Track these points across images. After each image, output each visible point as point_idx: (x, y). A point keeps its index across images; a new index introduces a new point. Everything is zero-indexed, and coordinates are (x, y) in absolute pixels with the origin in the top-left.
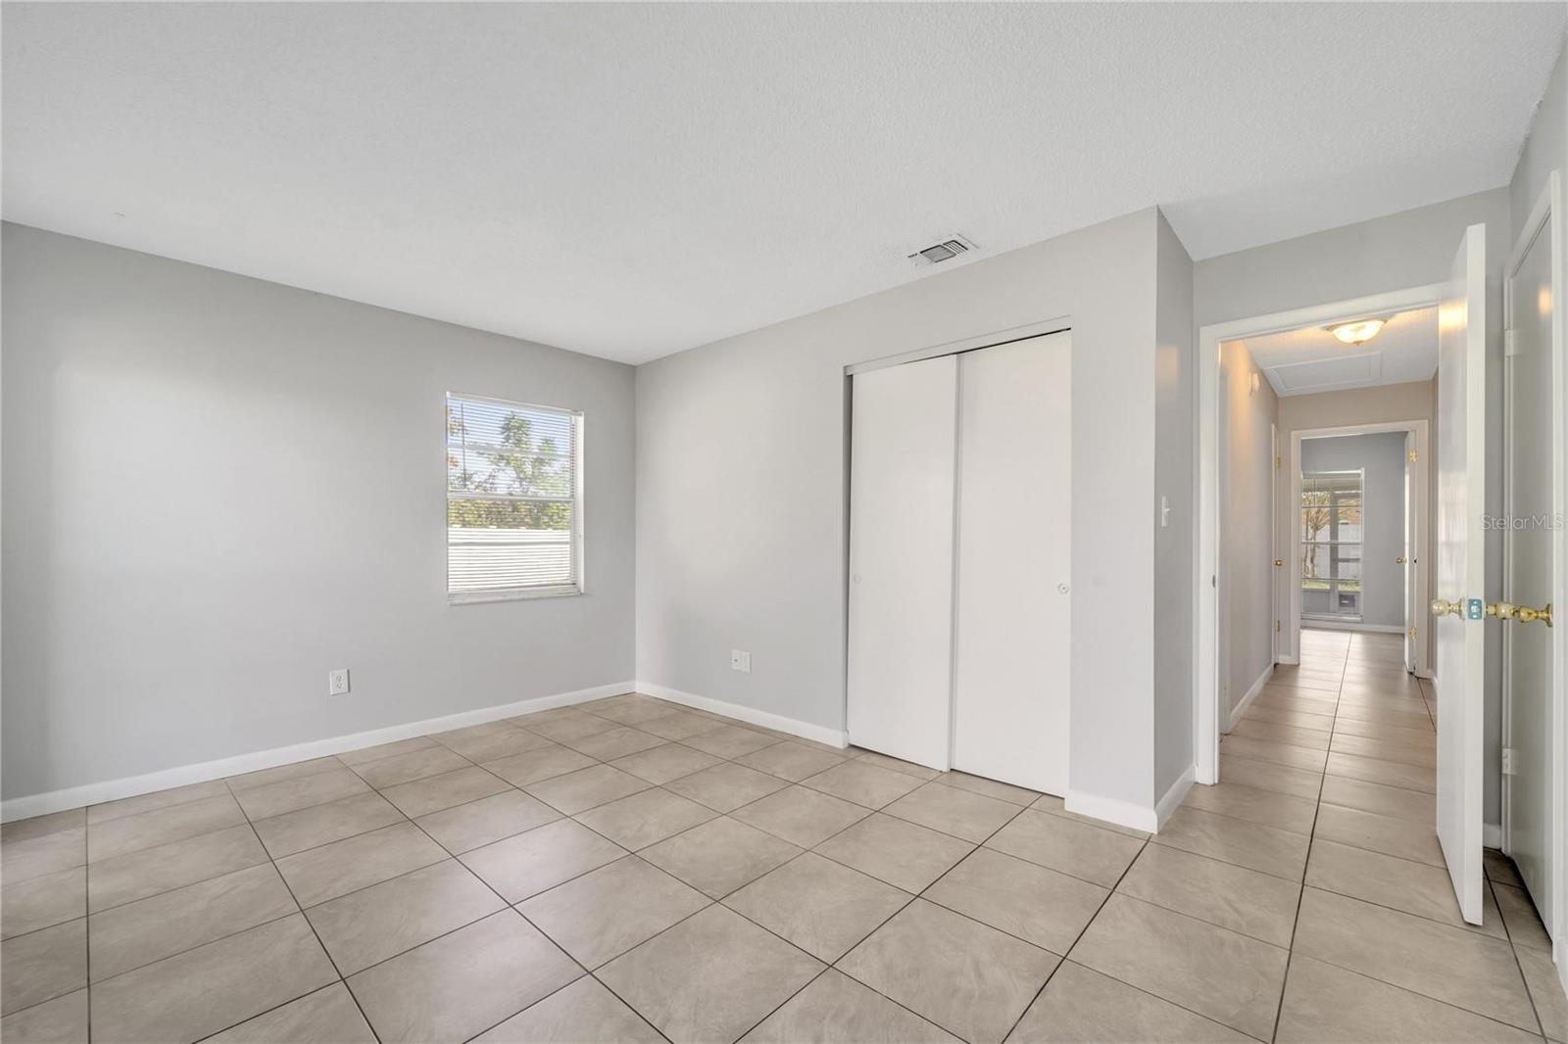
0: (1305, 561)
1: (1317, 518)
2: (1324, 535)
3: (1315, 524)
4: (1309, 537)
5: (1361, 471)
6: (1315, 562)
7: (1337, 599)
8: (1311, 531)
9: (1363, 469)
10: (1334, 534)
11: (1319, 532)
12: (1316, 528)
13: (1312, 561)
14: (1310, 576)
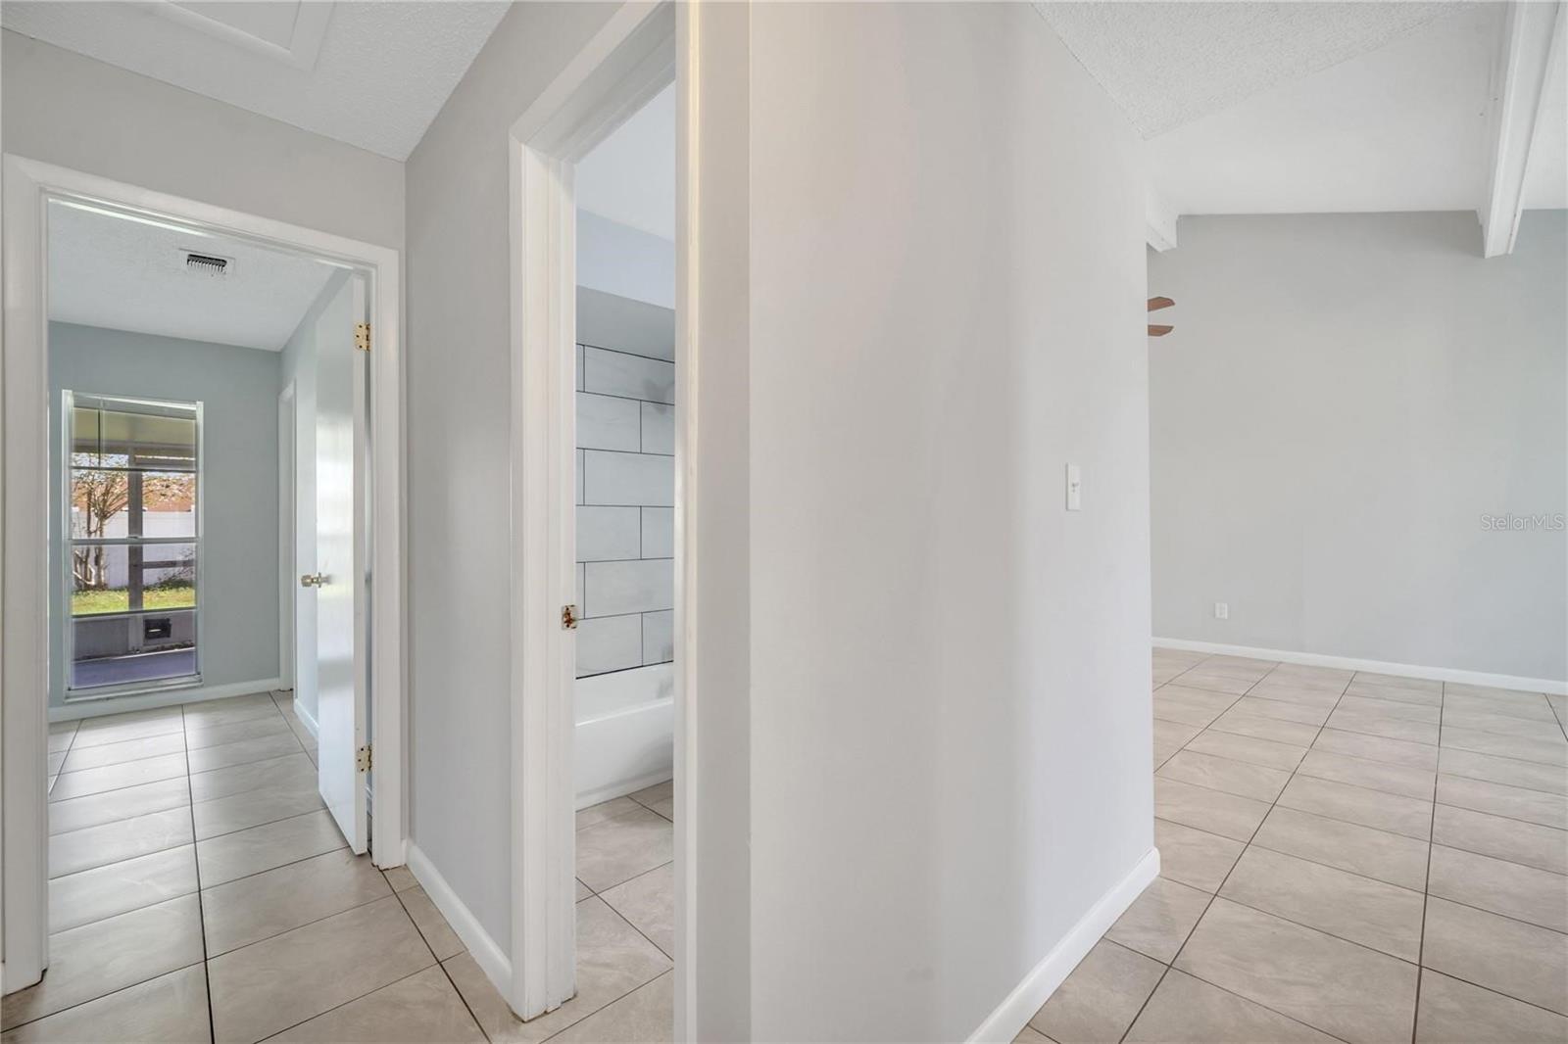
0: (86, 563)
1: (105, 501)
2: (117, 526)
3: (102, 510)
4: (93, 528)
5: (198, 408)
6: (102, 563)
7: (142, 627)
8: (95, 520)
9: (200, 404)
10: (136, 523)
11: (107, 521)
12: (103, 516)
13: (97, 562)
14: (93, 583)
